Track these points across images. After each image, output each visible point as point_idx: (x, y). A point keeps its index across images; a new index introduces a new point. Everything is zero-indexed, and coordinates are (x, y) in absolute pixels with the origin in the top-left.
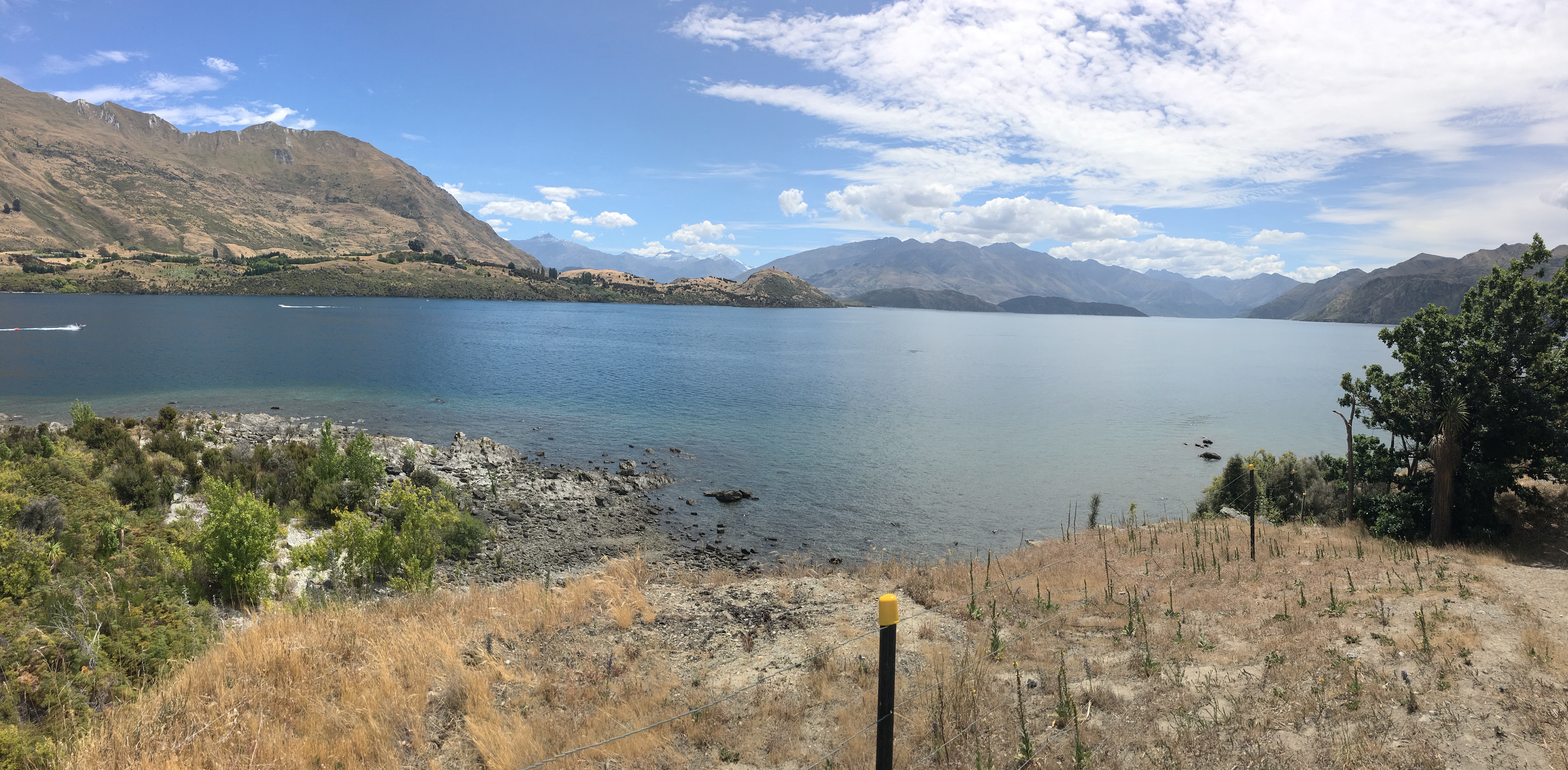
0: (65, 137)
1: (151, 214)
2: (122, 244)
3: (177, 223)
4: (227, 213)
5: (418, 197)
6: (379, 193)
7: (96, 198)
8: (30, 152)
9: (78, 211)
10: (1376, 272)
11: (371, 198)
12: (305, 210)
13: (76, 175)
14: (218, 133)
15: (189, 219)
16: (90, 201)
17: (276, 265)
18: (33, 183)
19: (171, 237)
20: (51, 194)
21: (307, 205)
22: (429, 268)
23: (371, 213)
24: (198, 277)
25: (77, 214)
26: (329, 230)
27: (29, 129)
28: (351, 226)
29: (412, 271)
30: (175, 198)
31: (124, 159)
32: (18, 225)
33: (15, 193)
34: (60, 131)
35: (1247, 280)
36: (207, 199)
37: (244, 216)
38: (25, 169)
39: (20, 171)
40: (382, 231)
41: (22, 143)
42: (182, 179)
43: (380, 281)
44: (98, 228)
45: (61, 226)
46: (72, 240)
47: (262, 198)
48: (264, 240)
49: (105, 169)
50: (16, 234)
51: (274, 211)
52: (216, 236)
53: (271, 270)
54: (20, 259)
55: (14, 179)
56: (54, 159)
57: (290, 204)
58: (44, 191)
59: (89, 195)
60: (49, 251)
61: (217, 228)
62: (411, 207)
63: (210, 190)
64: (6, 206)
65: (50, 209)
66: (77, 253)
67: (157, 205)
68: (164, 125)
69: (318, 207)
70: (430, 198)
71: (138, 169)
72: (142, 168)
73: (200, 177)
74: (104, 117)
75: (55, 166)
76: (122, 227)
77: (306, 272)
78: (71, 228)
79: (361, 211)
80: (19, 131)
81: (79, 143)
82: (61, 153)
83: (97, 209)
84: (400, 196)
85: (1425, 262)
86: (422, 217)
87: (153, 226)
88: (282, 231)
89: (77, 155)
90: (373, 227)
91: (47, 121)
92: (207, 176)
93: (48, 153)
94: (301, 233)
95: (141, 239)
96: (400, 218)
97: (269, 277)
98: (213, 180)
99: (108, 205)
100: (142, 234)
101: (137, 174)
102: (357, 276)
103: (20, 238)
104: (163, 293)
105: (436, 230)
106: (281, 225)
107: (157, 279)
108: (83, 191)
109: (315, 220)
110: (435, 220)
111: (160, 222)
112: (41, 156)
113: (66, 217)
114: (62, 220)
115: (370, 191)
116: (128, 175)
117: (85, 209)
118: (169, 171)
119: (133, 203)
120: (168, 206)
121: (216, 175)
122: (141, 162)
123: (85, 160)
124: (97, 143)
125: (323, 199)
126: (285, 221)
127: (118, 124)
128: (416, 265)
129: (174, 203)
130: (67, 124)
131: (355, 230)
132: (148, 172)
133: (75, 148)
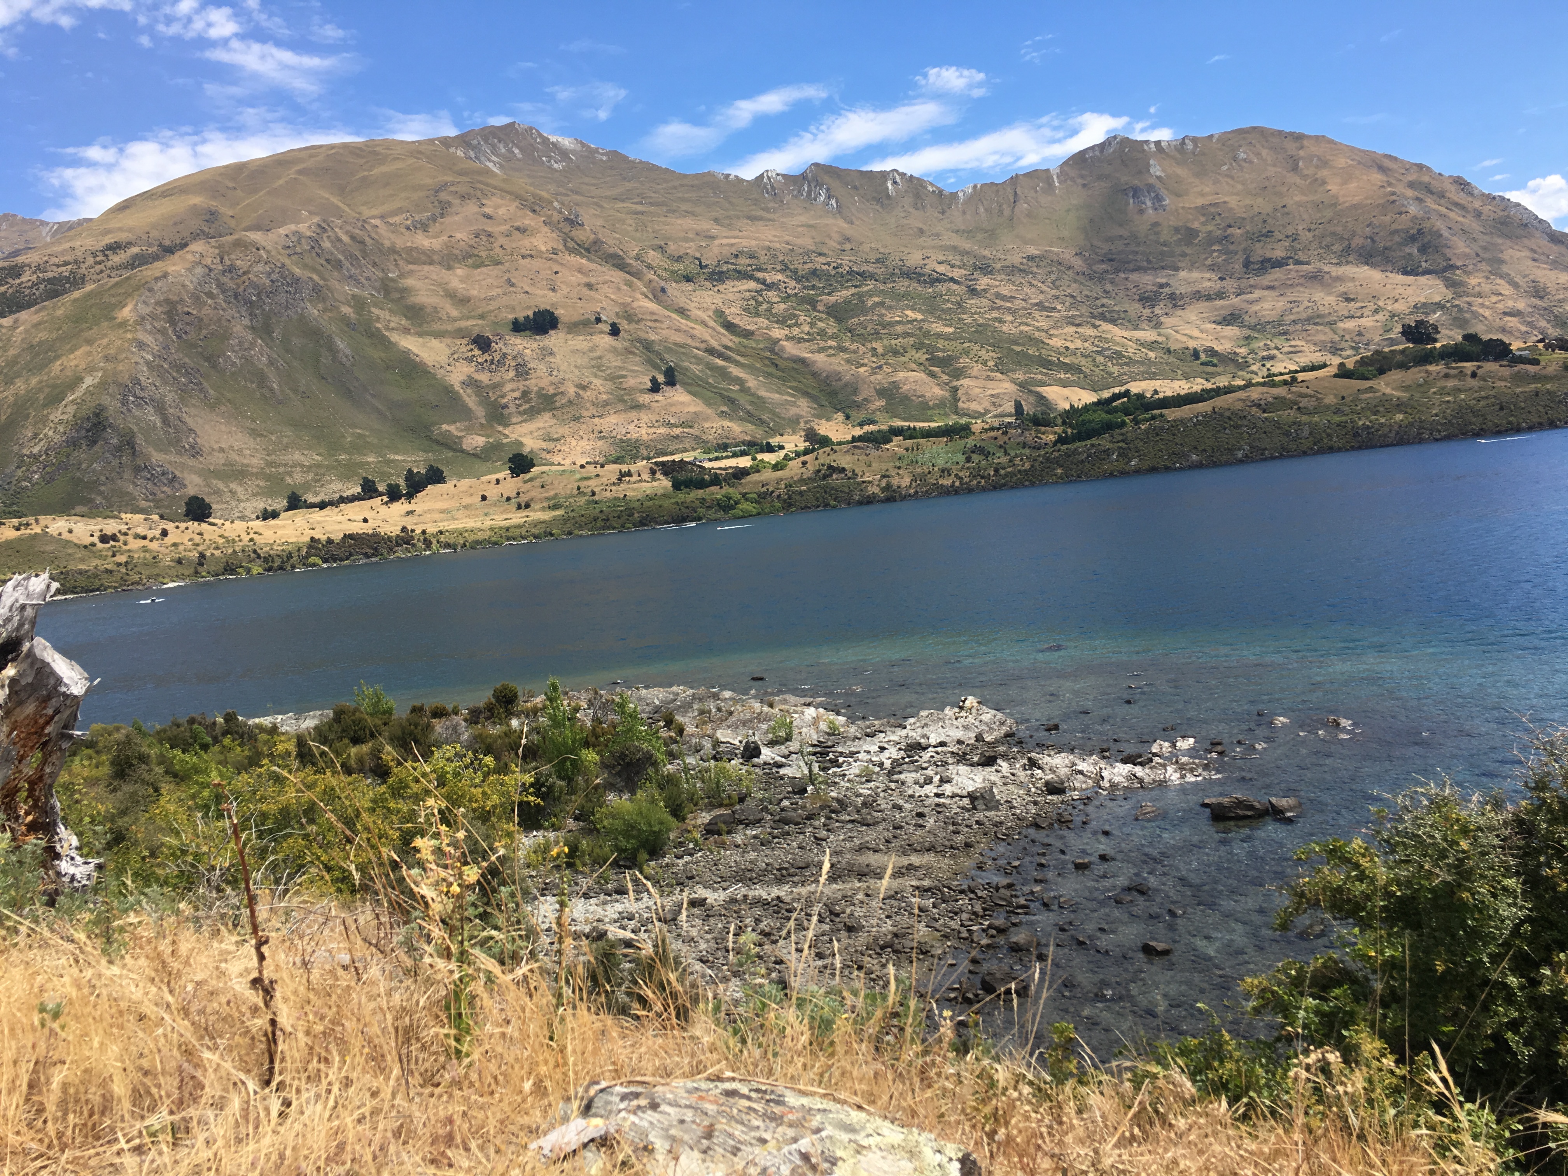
0: (745, 243)
1: (896, 353)
2: (848, 417)
3: (946, 363)
4: (1039, 329)
5: (1440, 225)
6: (1354, 233)
7: (800, 340)
8: (688, 279)
9: (772, 370)
11: (1337, 247)
12: (1199, 296)
13: (765, 306)
14: (1014, 180)
15: (967, 352)
16: (791, 349)
17: (1119, 418)
18: (695, 332)
19: (935, 391)
20: (726, 347)
21: (1208, 284)
22: (1447, 376)
23: (1338, 279)
24: (968, 460)
25: (769, 375)
26: (1253, 328)
27: (686, 240)
28: (1301, 312)
29: (1407, 388)
30: (939, 318)
31: (846, 262)
32: (673, 409)
33: (667, 356)
34: (737, 233)
36: (999, 308)
37: (1074, 329)
38: (682, 312)
39: (674, 316)
40: (1366, 312)
41: (676, 266)
42: (952, 280)
43: (1337, 419)
44: (806, 394)
45: (743, 400)
46: (762, 422)
47: (1109, 287)
48: (1115, 370)
49: (813, 287)
50: (671, 425)
51: (1135, 308)
52: (1020, 376)
53: (1108, 427)
54: (668, 469)
55: (665, 332)
56: (729, 284)
57: (1167, 290)
58: (714, 343)
59: (788, 338)
60: (725, 447)
61: (1023, 360)
62: (1423, 250)
63: (1005, 291)
64: (654, 380)
65: (723, 373)
66: (768, 444)
67: (906, 335)
68: (914, 185)
69: (1230, 285)
70: (1468, 222)
71: (872, 276)
72: (878, 271)
73: (986, 269)
74: (809, 193)
75: (731, 297)
76: (846, 385)
77: (1182, 421)
78: (759, 402)
79: (1316, 278)
80: (672, 248)
81: (769, 249)
82: (739, 272)
83: (803, 361)
84: (1396, 231)
86: (1453, 267)
87: (901, 375)
88: (1152, 345)
89: (765, 270)
90: (1344, 308)
91: (716, 220)
92: (998, 266)
93: (718, 277)
94: (1192, 344)
95: (881, 403)
96: (1401, 278)
97: (1104, 442)
98: (1011, 270)
99: (821, 350)
100: (882, 392)
101: (871, 285)
102: (1287, 415)
103: (677, 431)
104: (904, 498)
105: (1486, 288)
106: (1149, 335)
107: (893, 472)
108: (777, 333)
109: (1224, 312)
110: (1484, 266)
111: (914, 366)
112: (708, 284)
113: (752, 382)
114: (744, 390)
115: (1334, 234)
116: (853, 290)
117: (782, 364)
118: (927, 270)
119: (863, 339)
120: (927, 334)
121: (1016, 259)
122: (878, 261)
123: (780, 277)
124: (799, 241)
125: (1238, 267)
126: (1158, 325)
127: (833, 202)
128: (1416, 374)
129: (938, 327)
130: (748, 218)
131: (1308, 320)
132: (891, 277)
133: (763, 259)
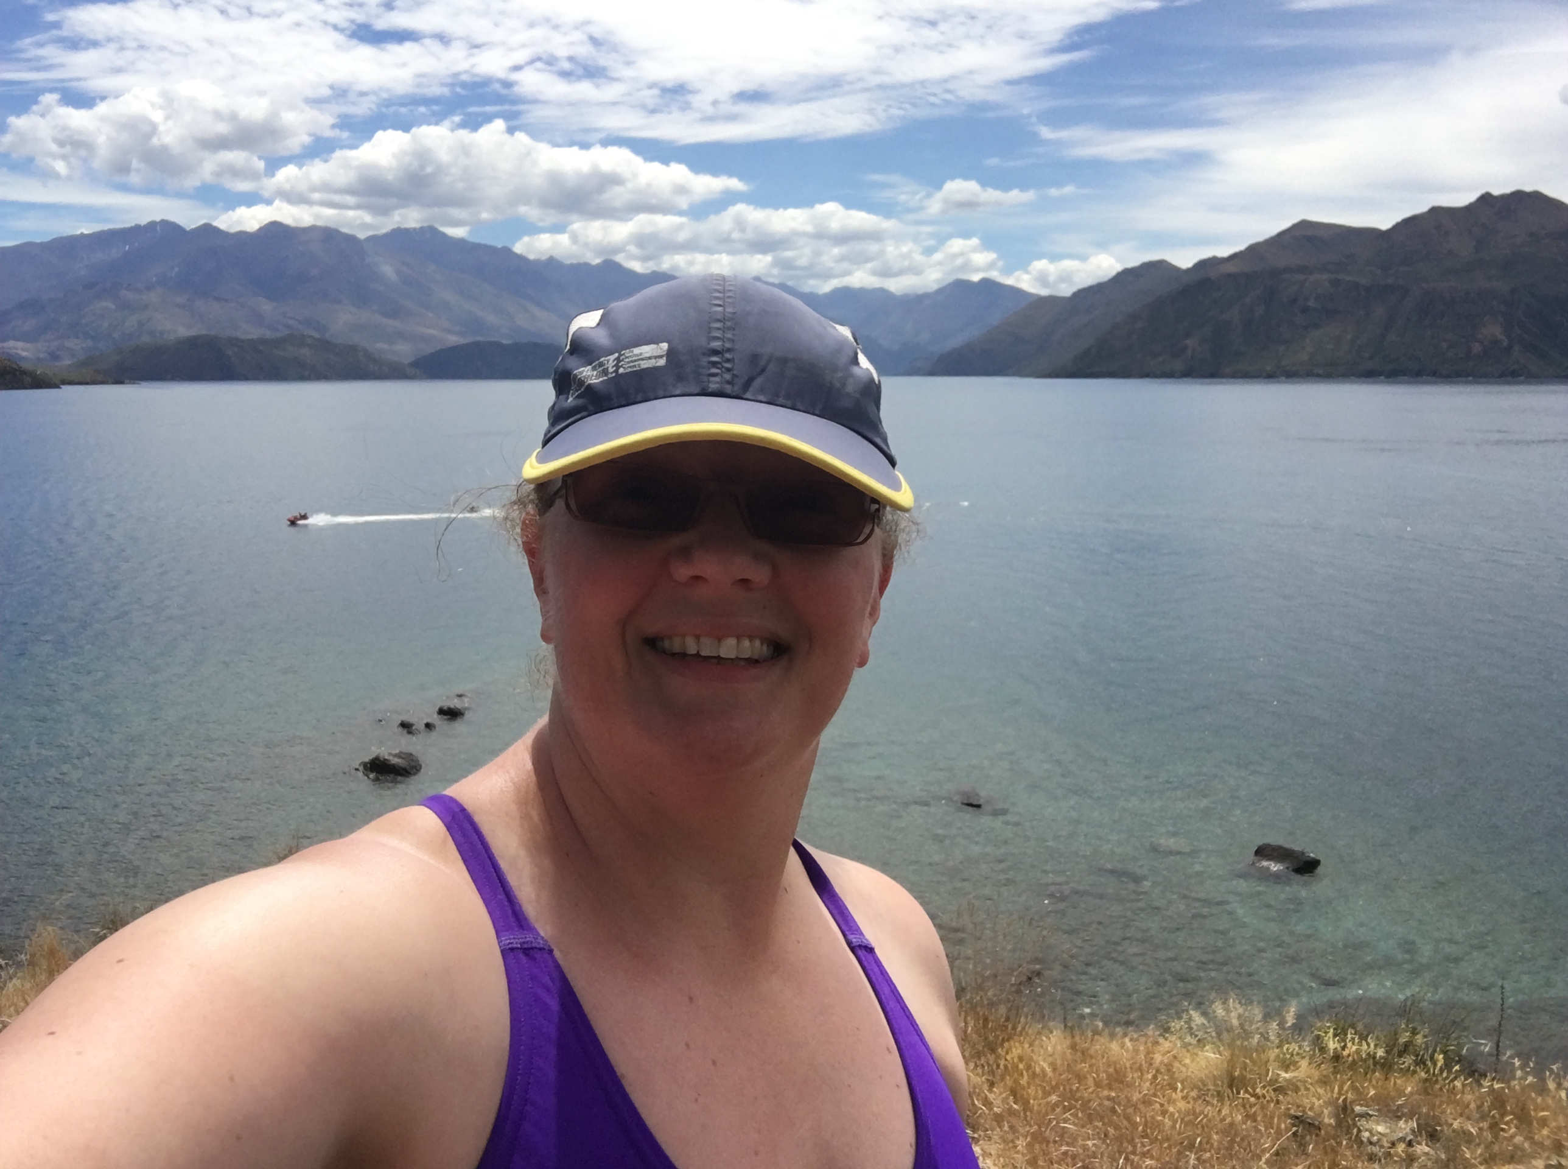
10: (1202, 265)
35: (926, 296)
85: (1309, 239)
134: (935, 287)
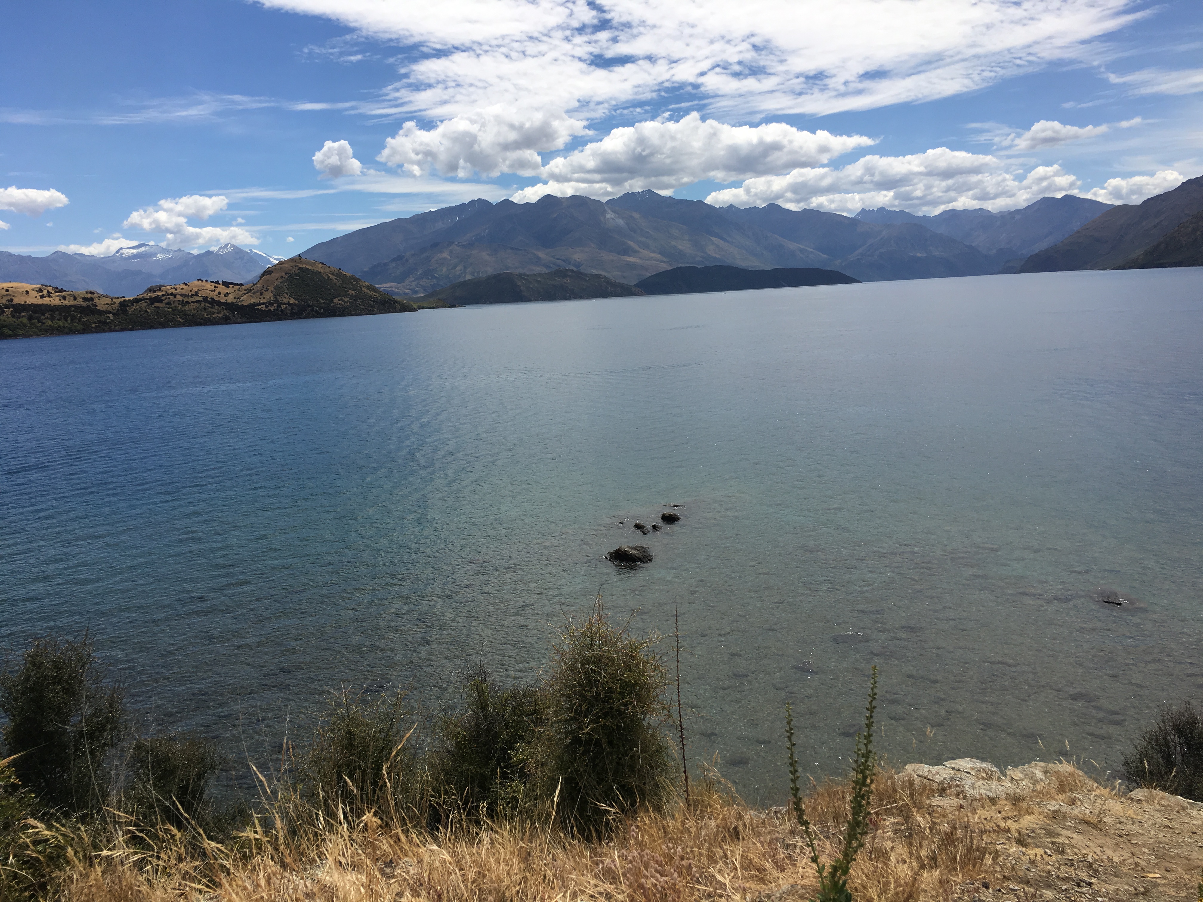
35: (1018, 211)
134: (1025, 205)
